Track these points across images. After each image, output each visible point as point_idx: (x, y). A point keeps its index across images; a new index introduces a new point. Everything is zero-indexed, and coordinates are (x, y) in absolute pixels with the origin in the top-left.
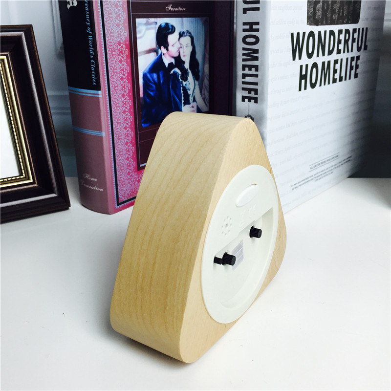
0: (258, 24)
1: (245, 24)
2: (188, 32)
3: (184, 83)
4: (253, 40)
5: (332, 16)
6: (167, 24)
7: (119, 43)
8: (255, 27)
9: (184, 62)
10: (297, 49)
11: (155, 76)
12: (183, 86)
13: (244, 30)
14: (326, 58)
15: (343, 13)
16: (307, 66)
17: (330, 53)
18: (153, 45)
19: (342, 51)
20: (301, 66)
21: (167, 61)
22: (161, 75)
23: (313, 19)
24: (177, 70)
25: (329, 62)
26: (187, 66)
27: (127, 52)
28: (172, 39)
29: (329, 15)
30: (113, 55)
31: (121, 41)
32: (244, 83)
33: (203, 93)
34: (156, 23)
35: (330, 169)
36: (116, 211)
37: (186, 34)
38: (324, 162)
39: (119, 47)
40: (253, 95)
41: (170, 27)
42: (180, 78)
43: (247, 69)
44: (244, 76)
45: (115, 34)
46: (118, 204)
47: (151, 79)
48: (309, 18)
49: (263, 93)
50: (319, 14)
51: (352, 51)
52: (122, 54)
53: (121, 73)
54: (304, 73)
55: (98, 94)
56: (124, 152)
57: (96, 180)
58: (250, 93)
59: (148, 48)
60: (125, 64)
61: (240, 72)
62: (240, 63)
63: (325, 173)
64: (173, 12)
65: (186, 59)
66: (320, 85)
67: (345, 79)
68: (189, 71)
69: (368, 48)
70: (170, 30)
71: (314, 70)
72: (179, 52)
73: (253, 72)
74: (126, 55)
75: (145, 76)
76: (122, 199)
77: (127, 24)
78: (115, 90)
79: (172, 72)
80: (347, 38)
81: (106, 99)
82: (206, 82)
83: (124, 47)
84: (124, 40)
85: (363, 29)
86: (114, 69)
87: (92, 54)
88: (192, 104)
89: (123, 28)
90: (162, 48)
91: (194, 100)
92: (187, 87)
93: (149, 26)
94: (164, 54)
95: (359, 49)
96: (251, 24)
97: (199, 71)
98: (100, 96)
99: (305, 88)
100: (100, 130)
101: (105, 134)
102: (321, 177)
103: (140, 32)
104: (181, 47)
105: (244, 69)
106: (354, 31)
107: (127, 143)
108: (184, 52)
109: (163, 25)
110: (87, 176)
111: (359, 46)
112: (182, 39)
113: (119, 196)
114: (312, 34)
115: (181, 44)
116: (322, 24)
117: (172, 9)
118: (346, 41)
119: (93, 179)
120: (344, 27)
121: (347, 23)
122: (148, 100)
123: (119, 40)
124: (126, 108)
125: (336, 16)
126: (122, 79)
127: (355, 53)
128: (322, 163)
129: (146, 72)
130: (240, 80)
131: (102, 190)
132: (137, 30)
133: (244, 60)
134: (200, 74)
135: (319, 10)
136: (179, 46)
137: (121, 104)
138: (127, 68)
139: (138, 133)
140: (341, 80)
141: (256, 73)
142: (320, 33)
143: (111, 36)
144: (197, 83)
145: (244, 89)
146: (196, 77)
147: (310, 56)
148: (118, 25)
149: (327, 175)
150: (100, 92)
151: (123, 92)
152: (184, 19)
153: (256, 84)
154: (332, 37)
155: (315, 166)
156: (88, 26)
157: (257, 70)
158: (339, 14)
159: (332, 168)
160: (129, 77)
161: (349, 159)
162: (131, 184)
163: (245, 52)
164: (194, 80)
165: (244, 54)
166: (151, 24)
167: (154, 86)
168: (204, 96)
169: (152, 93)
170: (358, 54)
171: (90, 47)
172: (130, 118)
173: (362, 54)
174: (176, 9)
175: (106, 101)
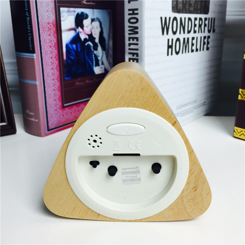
0: (137, 9)
1: (129, 10)
2: (97, 19)
3: (95, 52)
4: (134, 21)
5: (189, 8)
6: (82, 13)
7: (49, 23)
8: (136, 12)
9: (95, 38)
10: (165, 28)
11: (74, 46)
12: (94, 54)
13: (129, 14)
14: (186, 36)
15: (197, 7)
16: (172, 40)
17: (189, 32)
18: (73, 25)
19: (197, 32)
20: (168, 40)
21: (83, 37)
22: (79, 46)
23: (176, 9)
24: (90, 43)
25: (188, 39)
26: (97, 41)
27: (54, 29)
28: (86, 22)
29: (187, 7)
30: (44, 30)
31: (50, 22)
32: (130, 49)
33: (109, 59)
34: (75, 12)
35: (191, 109)
36: (47, 135)
37: (96, 20)
38: (187, 104)
39: (48, 26)
40: (135, 57)
41: (85, 15)
42: (92, 49)
43: (131, 40)
44: (130, 45)
45: (46, 17)
46: (48, 130)
47: (71, 48)
48: (173, 8)
49: (141, 56)
50: (180, 6)
51: (204, 32)
52: (51, 30)
53: (50, 42)
54: (170, 44)
55: (33, 56)
56: (53, 95)
57: (33, 114)
58: (133, 56)
59: (69, 27)
60: (53, 37)
61: (127, 42)
62: (127, 36)
63: (187, 112)
64: (86, 5)
65: (96, 36)
66: (182, 53)
67: (200, 50)
68: (99, 44)
69: (216, 31)
70: (85, 17)
71: (178, 43)
72: (91, 32)
73: (135, 41)
74: (54, 31)
75: (67, 46)
76: (51, 126)
77: (54, 11)
78: (46, 54)
79: (86, 44)
80: (201, 23)
81: (39, 59)
82: (111, 52)
83: (52, 25)
84: (52, 21)
85: (212, 18)
86: (45, 40)
87: (29, 30)
88: (101, 66)
89: (51, 13)
90: (79, 28)
91: (103, 64)
92: (97, 55)
93: (70, 13)
94: (80, 32)
95: (209, 31)
96: (133, 10)
97: (105, 45)
98: (35, 57)
99: (172, 54)
100: (35, 80)
101: (38, 83)
102: (184, 114)
103: (63, 17)
104: (93, 28)
105: (129, 40)
106: (206, 19)
107: (54, 90)
108: (95, 32)
109: (80, 13)
110: (28, 111)
111: (210, 29)
112: (93, 23)
113: (49, 125)
114: (175, 19)
115: (92, 26)
116: (183, 13)
117: (86, 3)
118: (200, 26)
119: (31, 113)
120: (198, 16)
121: (200, 13)
122: (69, 62)
123: (48, 21)
124: (54, 66)
125: (193, 8)
126: (51, 47)
127: (206, 34)
128: (185, 105)
129: (68, 43)
130: (127, 47)
131: (37, 121)
132: (61, 15)
133: (129, 34)
134: (107, 47)
135: (180, 3)
136: (91, 27)
137: (50, 64)
138: (54, 40)
139: (63, 83)
140: (197, 50)
141: (137, 42)
142: (181, 18)
143: (43, 18)
144: (104, 52)
145: (130, 53)
146: (104, 48)
147: (174, 33)
148: (48, 11)
149: (189, 113)
150: (35, 55)
151: (51, 56)
152: (95, 10)
153: (137, 50)
154: (190, 22)
155: (180, 107)
156: (26, 11)
157: (137, 40)
158: (194, 7)
159: (193, 109)
160: (56, 46)
161: (204, 104)
162: (58, 118)
163: (130, 29)
164: (102, 50)
165: (129, 30)
166: (71, 12)
167: (74, 53)
168: (109, 61)
169: (72, 58)
170: (209, 34)
171: (28, 25)
172: (57, 73)
173: (211, 34)
174: (89, 3)
175: (39, 61)
